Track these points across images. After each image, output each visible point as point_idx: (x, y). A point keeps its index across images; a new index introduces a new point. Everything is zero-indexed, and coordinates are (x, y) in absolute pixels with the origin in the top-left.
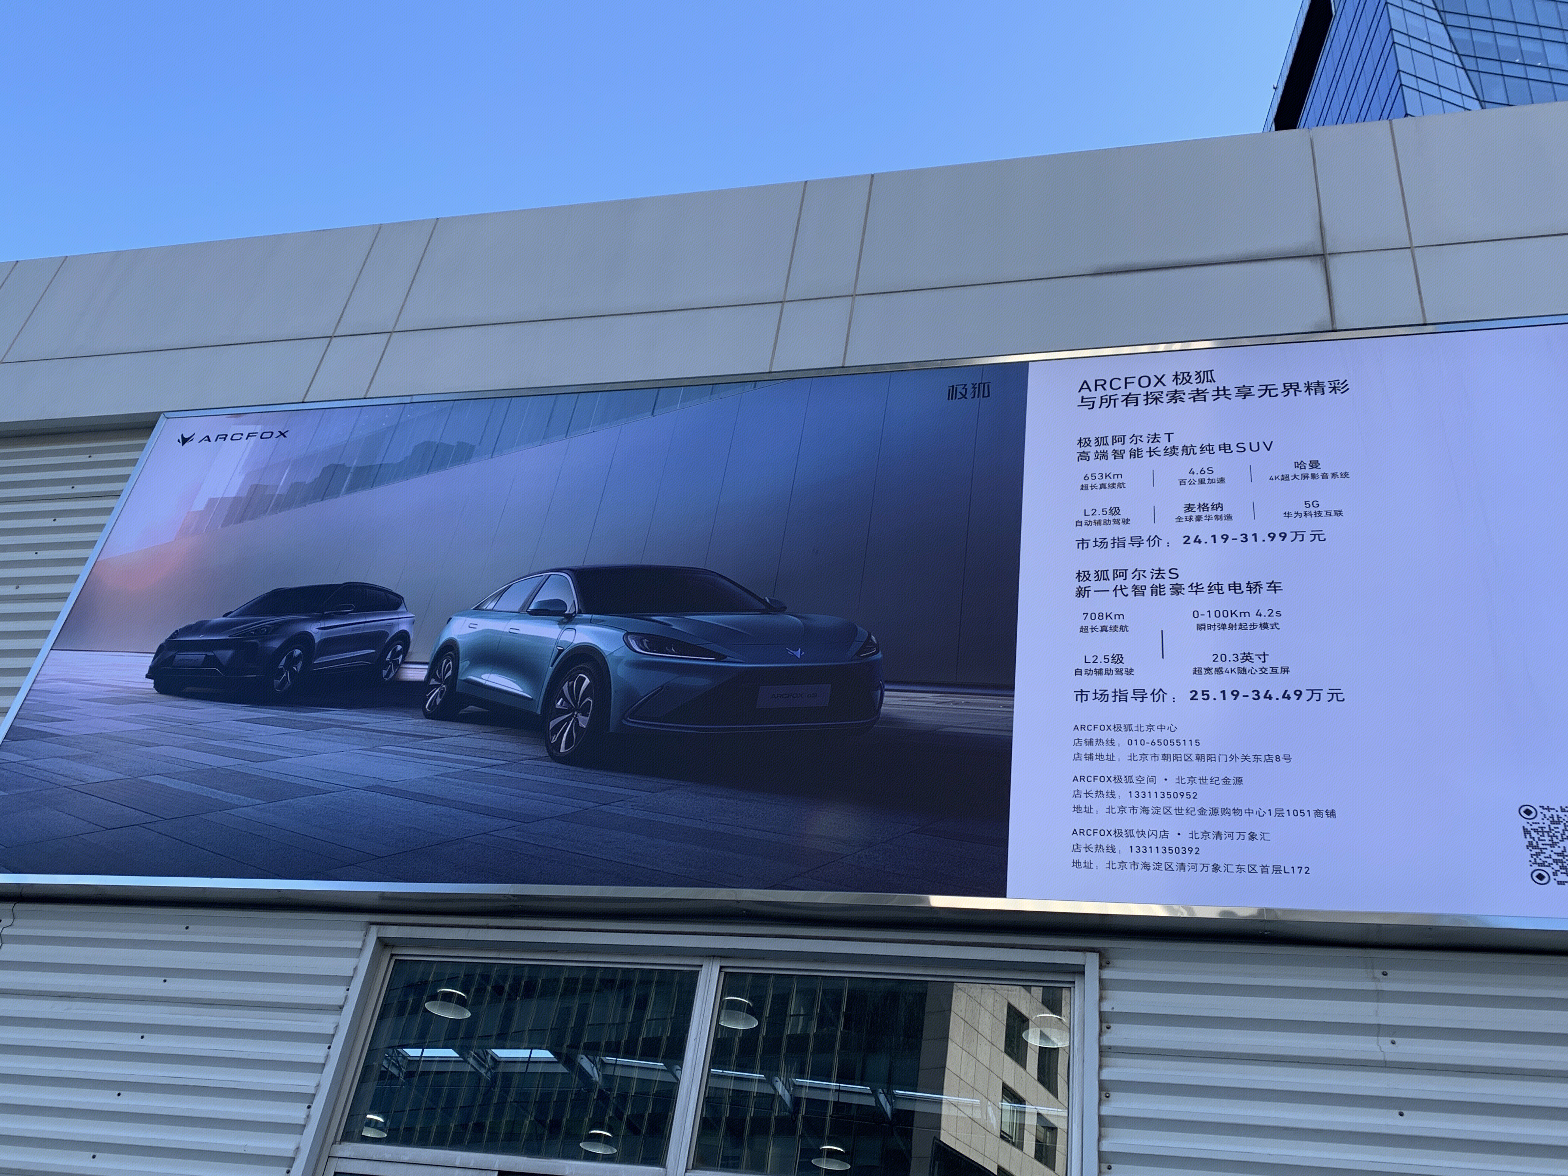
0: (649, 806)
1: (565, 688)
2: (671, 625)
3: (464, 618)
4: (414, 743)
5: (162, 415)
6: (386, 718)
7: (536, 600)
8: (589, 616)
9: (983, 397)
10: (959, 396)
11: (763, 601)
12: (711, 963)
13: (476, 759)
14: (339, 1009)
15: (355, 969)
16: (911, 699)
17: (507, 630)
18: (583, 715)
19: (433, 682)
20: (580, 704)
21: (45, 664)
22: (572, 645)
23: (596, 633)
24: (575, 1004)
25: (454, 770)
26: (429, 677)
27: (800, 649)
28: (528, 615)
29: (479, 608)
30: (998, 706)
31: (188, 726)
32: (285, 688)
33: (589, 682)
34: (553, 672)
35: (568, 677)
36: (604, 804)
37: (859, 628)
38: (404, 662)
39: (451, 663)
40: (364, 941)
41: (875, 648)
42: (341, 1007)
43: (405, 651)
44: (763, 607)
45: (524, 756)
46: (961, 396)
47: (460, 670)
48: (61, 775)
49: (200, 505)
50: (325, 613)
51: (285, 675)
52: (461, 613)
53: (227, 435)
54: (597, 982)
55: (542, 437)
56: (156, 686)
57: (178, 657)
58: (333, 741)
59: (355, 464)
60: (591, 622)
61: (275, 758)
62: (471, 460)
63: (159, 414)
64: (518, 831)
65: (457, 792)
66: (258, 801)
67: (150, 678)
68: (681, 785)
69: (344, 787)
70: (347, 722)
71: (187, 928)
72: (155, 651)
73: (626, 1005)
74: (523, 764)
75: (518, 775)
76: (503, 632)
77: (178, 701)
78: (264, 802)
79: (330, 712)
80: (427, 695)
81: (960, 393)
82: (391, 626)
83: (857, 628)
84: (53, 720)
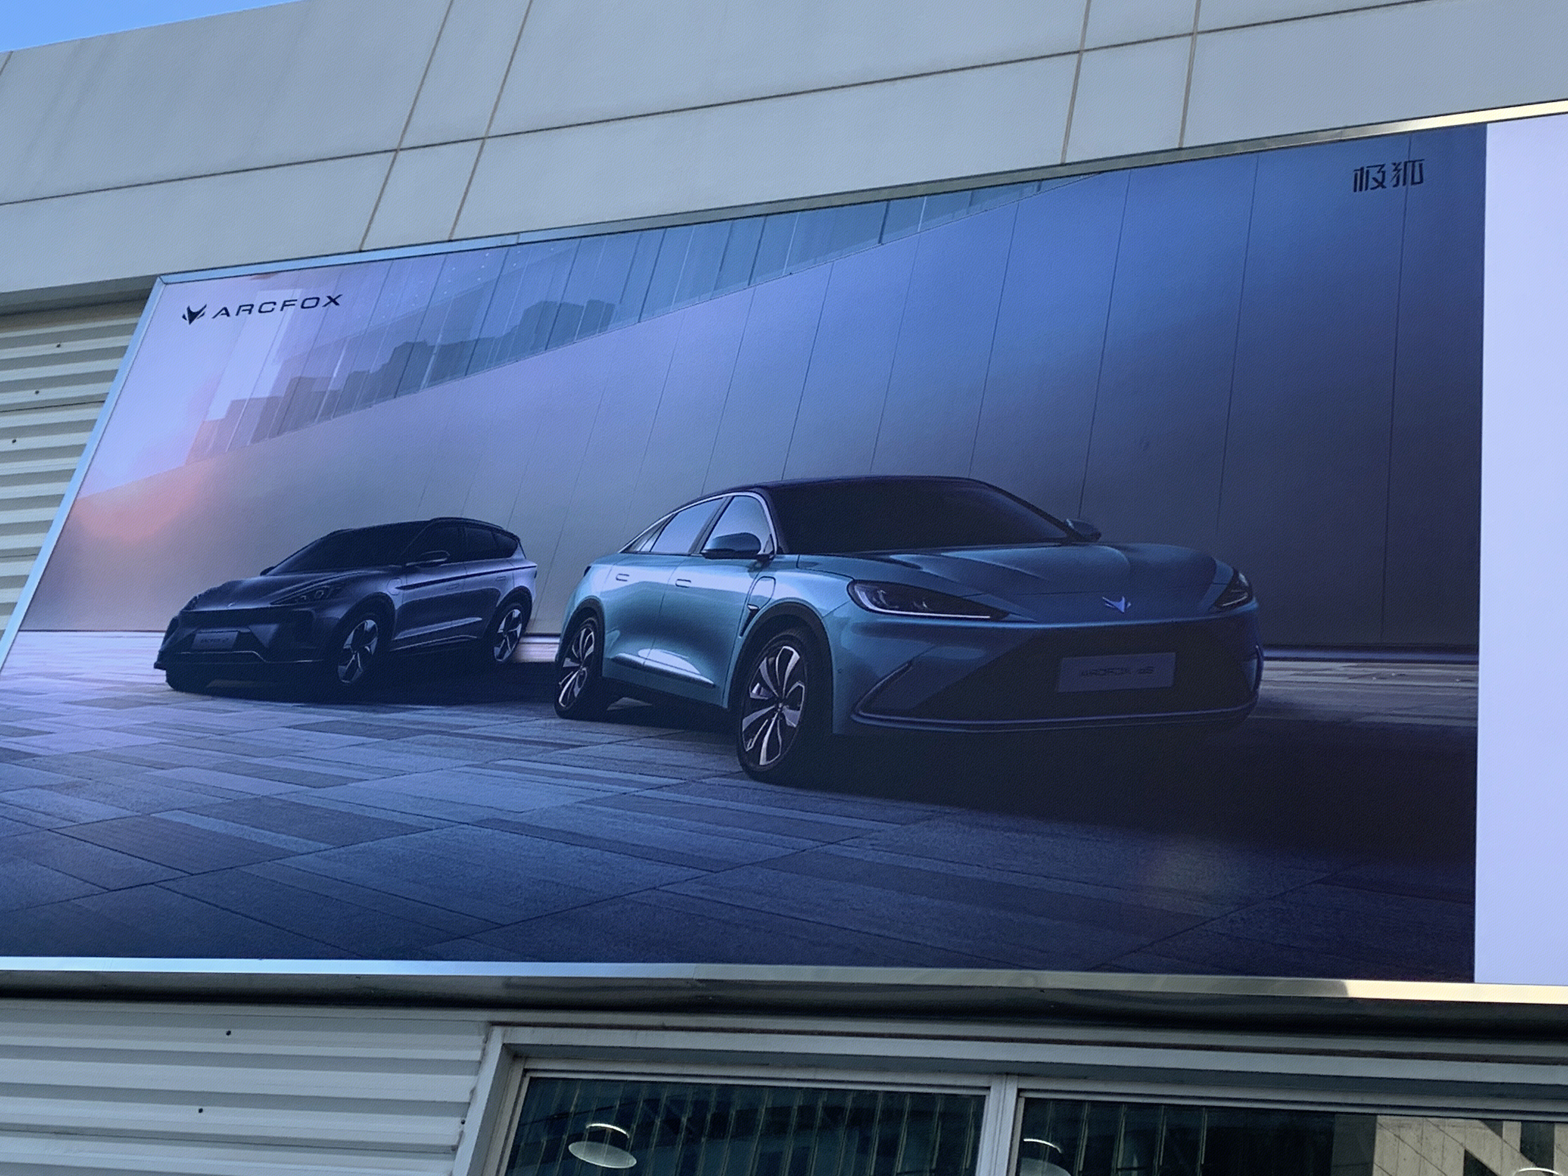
0: (899, 844)
1: (763, 667)
2: (919, 568)
3: (609, 566)
4: (544, 755)
5: (158, 279)
6: (503, 719)
7: (715, 535)
8: (794, 557)
9: (1413, 183)
10: (1372, 184)
11: (1063, 526)
12: (1004, 1084)
13: (636, 777)
14: (451, 1152)
15: (473, 1092)
16: (1308, 672)
17: (673, 582)
18: (790, 708)
19: (568, 663)
20: (787, 691)
21: (11, 652)
22: (771, 602)
23: (806, 583)
24: (788, 1148)
25: (603, 794)
26: (561, 656)
27: (1123, 599)
28: (704, 558)
29: (631, 550)
30: (1451, 678)
31: (219, 737)
32: (353, 679)
33: (798, 657)
34: (744, 644)
35: (767, 652)
36: (830, 843)
37: (1218, 562)
38: (524, 634)
39: (592, 633)
40: (484, 1050)
41: (1246, 594)
42: (455, 1149)
43: (525, 618)
44: (1062, 534)
45: (707, 772)
46: (1376, 184)
47: (606, 645)
48: (42, 812)
49: (219, 411)
50: (408, 564)
51: (353, 658)
52: (603, 559)
53: (252, 306)
54: (820, 1113)
55: (713, 288)
56: (169, 681)
57: (199, 636)
58: (427, 755)
59: (439, 340)
60: (796, 566)
61: (344, 781)
62: (610, 326)
63: (152, 279)
64: (704, 884)
65: (610, 826)
66: (323, 846)
67: (160, 668)
68: (945, 813)
69: (446, 822)
70: (447, 725)
71: (229, 1033)
72: (166, 629)
73: (864, 1149)
74: (705, 783)
75: (698, 800)
76: (667, 585)
77: (204, 700)
78: (332, 847)
79: (420, 712)
80: (560, 683)
81: (1374, 179)
82: (504, 580)
83: (1215, 564)
84: (28, 733)
